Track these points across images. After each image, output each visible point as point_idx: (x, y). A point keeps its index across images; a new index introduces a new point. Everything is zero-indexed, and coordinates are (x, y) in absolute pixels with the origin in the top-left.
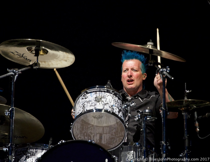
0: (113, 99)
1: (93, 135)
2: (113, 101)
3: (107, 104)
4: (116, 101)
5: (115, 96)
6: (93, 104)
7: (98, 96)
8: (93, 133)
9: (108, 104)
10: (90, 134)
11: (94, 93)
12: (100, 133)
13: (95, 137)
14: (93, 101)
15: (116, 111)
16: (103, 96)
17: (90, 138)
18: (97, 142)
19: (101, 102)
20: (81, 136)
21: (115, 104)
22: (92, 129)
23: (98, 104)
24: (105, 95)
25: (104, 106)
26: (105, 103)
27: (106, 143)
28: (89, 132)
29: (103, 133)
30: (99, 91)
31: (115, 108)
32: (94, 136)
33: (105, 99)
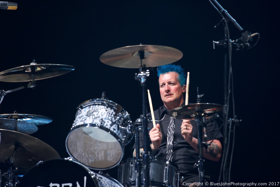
0: (107, 112)
1: (97, 152)
2: (106, 114)
3: (97, 117)
4: (110, 114)
5: (109, 108)
6: (83, 120)
7: (91, 109)
8: (96, 150)
9: (99, 117)
10: (94, 151)
11: (88, 107)
12: (104, 149)
13: (100, 155)
14: (85, 116)
15: (107, 124)
16: (96, 110)
17: (94, 155)
18: (102, 159)
19: (91, 116)
20: (85, 155)
21: (107, 116)
22: (95, 146)
23: (88, 118)
24: (99, 108)
25: (94, 120)
26: (96, 116)
27: (112, 159)
28: (92, 149)
29: (108, 149)
30: (93, 105)
31: (106, 121)
32: (98, 154)
33: (97, 112)
